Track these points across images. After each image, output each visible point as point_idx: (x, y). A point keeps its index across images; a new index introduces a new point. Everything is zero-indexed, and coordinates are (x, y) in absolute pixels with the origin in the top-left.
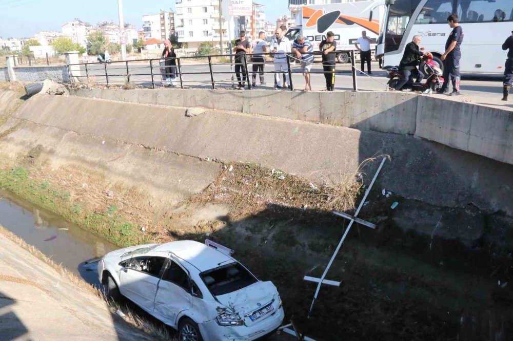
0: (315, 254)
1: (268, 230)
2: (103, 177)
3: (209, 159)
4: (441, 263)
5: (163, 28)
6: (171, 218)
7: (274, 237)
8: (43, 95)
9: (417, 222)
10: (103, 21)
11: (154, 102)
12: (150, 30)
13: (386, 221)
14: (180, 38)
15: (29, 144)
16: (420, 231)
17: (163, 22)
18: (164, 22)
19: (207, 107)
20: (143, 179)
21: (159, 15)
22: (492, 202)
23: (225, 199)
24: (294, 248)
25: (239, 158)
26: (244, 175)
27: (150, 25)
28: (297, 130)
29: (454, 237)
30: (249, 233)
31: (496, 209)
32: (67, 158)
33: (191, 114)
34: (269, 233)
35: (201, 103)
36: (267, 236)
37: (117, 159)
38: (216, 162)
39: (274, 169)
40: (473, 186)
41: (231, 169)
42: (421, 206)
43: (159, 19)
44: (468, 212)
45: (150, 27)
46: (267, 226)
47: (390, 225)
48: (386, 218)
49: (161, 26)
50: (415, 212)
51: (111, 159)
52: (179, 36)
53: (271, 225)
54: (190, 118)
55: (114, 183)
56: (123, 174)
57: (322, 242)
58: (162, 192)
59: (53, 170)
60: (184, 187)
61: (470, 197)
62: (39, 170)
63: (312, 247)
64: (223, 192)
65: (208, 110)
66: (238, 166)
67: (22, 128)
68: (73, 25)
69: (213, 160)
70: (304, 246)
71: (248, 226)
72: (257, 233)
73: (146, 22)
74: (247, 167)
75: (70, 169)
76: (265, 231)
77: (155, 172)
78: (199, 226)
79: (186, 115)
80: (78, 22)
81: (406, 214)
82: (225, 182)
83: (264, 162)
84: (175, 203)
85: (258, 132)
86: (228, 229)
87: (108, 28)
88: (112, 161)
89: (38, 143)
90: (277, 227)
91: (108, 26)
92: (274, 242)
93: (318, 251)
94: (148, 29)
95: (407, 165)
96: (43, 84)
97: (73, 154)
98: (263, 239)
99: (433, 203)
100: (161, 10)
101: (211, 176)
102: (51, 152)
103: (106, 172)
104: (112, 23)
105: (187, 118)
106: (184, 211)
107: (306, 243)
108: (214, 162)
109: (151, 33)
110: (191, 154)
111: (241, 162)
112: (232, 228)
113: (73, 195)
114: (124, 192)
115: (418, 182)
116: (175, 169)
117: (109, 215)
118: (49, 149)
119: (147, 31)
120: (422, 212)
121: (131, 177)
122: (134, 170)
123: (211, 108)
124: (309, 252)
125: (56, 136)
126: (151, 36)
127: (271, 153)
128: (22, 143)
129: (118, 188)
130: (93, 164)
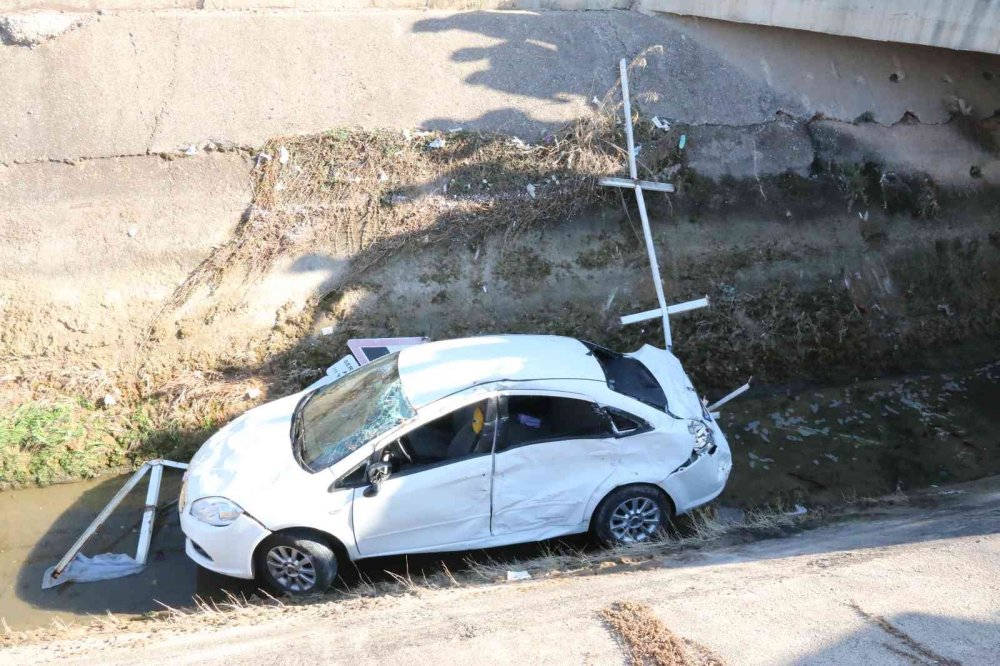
0: (596, 273)
1: (473, 262)
3: (191, 149)
4: (788, 214)
6: (179, 335)
7: (497, 273)
9: (728, 161)
13: (680, 172)
16: (737, 175)
22: (803, 102)
23: (321, 234)
24: (551, 279)
26: (332, 162)
29: (784, 170)
30: (434, 287)
31: (813, 114)
33: (31, 37)
34: (481, 270)
36: (480, 278)
38: (220, 150)
40: (770, 84)
41: (285, 157)
42: (719, 132)
44: (782, 125)
46: (465, 256)
47: (690, 178)
48: (678, 167)
50: (715, 144)
53: (473, 251)
57: (596, 246)
60: (161, 245)
61: (774, 101)
63: (586, 263)
64: (300, 218)
66: (298, 146)
69: (208, 149)
70: (569, 267)
71: (421, 274)
72: (452, 279)
76: (467, 268)
78: (288, 322)
81: (704, 151)
82: (291, 194)
84: (161, 293)
86: (375, 297)
90: (490, 251)
92: (502, 283)
93: (601, 265)
95: (660, 66)
98: (477, 287)
99: (734, 123)
106: (210, 303)
107: (569, 260)
108: (217, 153)
110: (121, 150)
112: (382, 292)
115: (693, 92)
116: (90, 205)
120: (726, 143)
124: (583, 274)
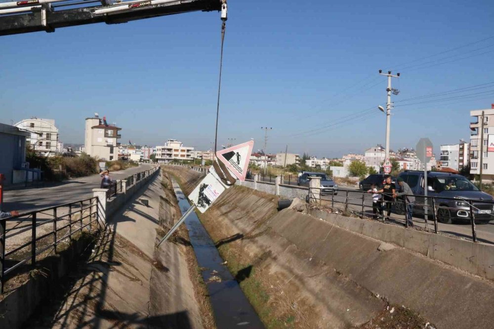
2: (298, 290)
3: (378, 295)
5: (461, 158)
8: (290, 210)
10: (404, 148)
11: (360, 232)
12: (447, 160)
14: (473, 169)
15: (264, 248)
17: (461, 152)
18: (463, 152)
19: (398, 244)
20: (323, 300)
21: (458, 145)
25: (403, 302)
26: (400, 321)
27: (448, 154)
28: (468, 286)
32: (283, 266)
33: (382, 249)
35: (394, 239)
37: (313, 276)
39: (428, 323)
41: (392, 311)
43: (458, 149)
45: (447, 157)
49: (459, 156)
51: (309, 275)
52: (472, 168)
54: (380, 252)
55: (302, 297)
56: (311, 291)
58: (330, 316)
59: (270, 274)
62: (261, 271)
65: (398, 247)
66: (399, 310)
67: (266, 234)
68: (375, 150)
69: (382, 298)
73: (444, 152)
74: (406, 314)
75: (280, 276)
77: (334, 297)
79: (378, 249)
80: (380, 148)
83: (423, 312)
85: (431, 279)
87: (408, 155)
88: (310, 277)
89: (270, 249)
91: (408, 153)
94: (446, 158)
96: (292, 200)
97: (287, 264)
100: (461, 141)
101: (374, 312)
102: (275, 259)
103: (301, 286)
104: (413, 150)
105: (378, 251)
108: (382, 300)
109: (447, 162)
110: (367, 288)
111: (403, 306)
113: (272, 298)
114: (306, 307)
116: (350, 298)
117: (285, 324)
118: (274, 256)
119: (445, 160)
121: (316, 296)
122: (321, 290)
123: (401, 246)
125: (284, 246)
126: (447, 165)
127: (434, 305)
128: (261, 247)
129: (303, 302)
130: (297, 277)
